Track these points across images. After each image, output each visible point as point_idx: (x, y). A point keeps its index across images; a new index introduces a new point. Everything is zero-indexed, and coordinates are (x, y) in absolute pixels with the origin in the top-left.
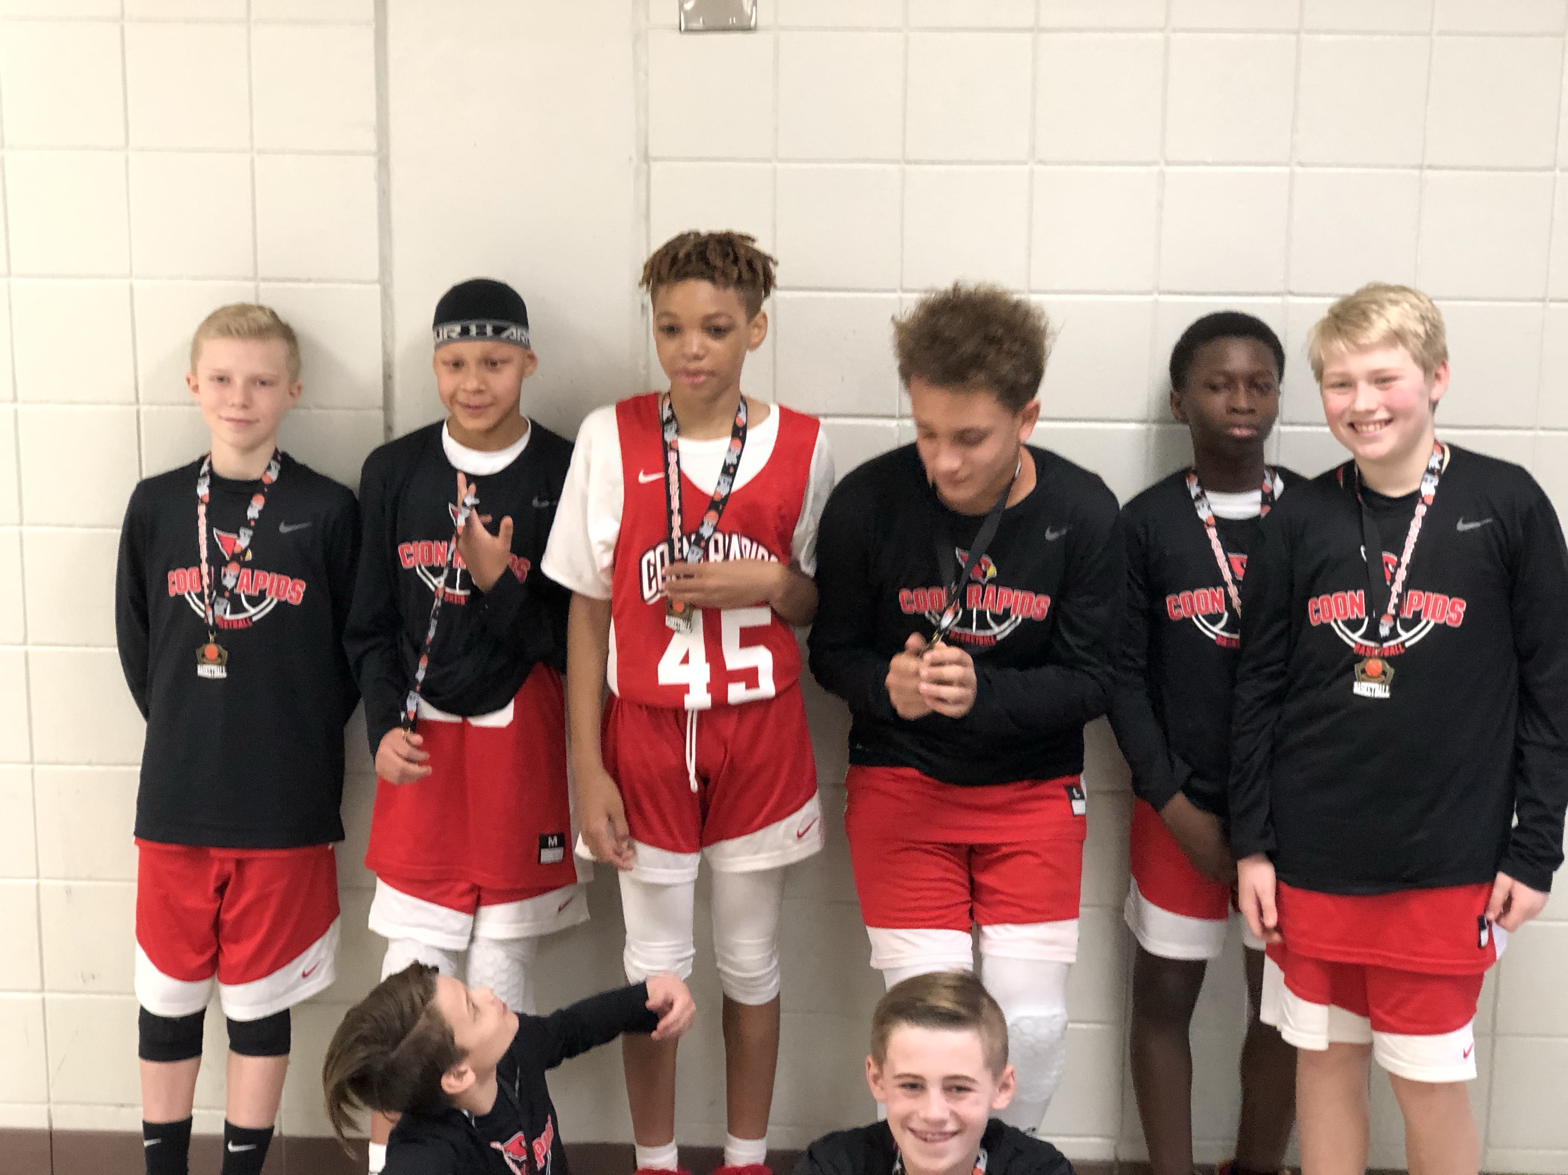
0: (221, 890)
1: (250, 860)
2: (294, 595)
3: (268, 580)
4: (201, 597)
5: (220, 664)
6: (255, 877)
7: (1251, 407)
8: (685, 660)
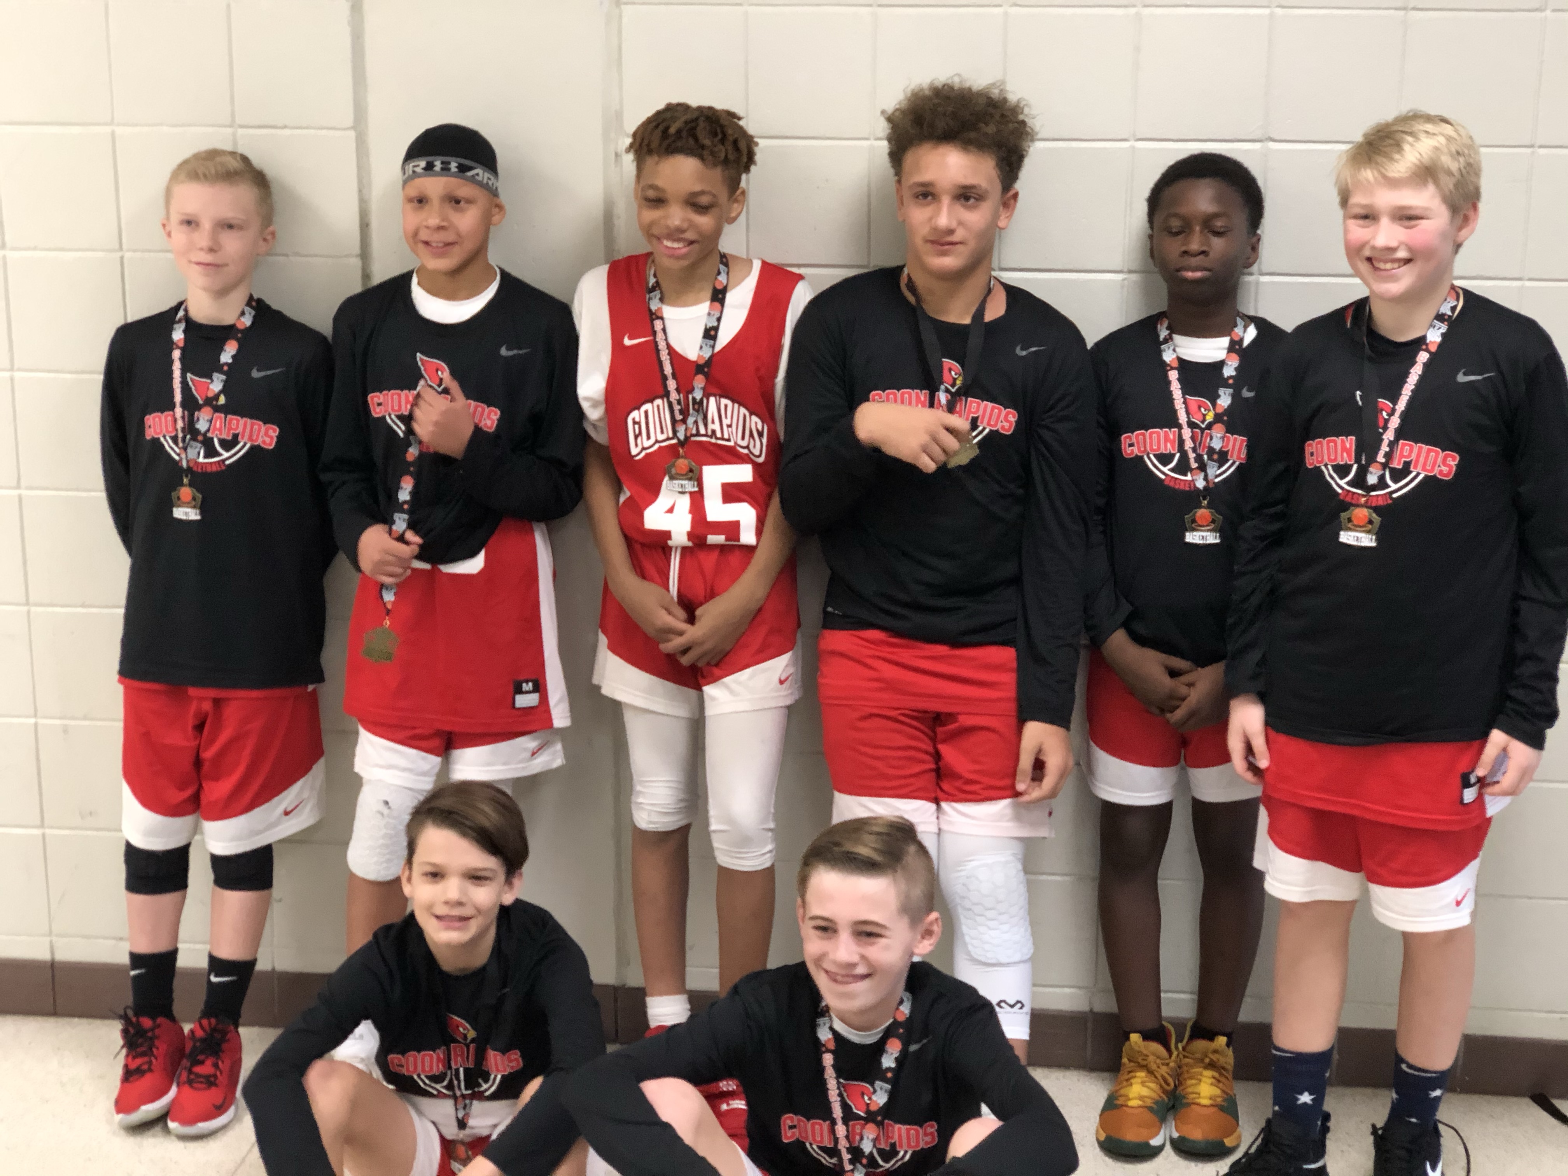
0: (200, 727)
1: (229, 699)
2: (268, 440)
3: (240, 424)
4: (175, 439)
5: (194, 507)
6: (233, 714)
7: (1204, 248)
8: (671, 510)
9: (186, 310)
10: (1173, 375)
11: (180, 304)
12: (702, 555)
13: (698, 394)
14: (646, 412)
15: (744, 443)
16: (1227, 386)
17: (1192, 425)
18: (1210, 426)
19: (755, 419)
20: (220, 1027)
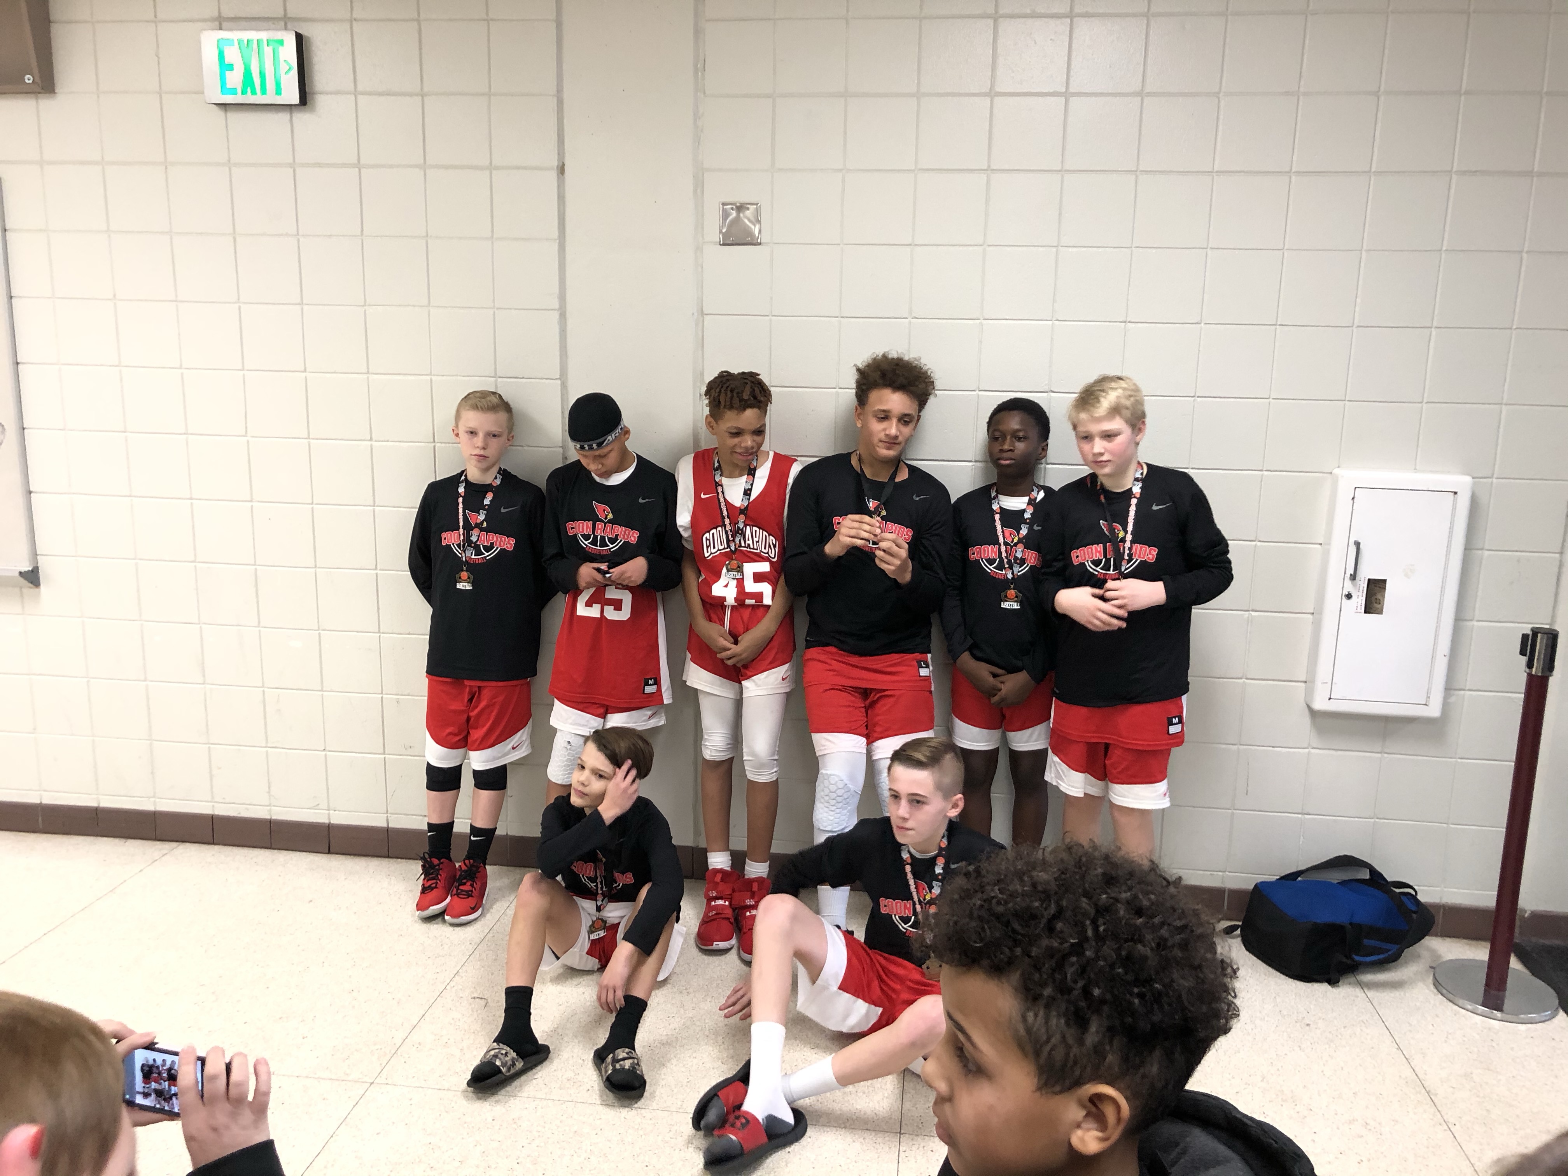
0: (470, 701)
1: (484, 686)
2: (509, 546)
3: (494, 538)
4: (459, 545)
5: (468, 582)
6: (486, 695)
7: (1012, 448)
8: (726, 586)
9: (466, 476)
10: (997, 517)
11: (463, 472)
12: (742, 610)
13: (741, 525)
14: (713, 534)
15: (766, 551)
16: (1026, 523)
17: (1006, 544)
18: (1016, 545)
19: (771, 537)
20: (475, 864)
